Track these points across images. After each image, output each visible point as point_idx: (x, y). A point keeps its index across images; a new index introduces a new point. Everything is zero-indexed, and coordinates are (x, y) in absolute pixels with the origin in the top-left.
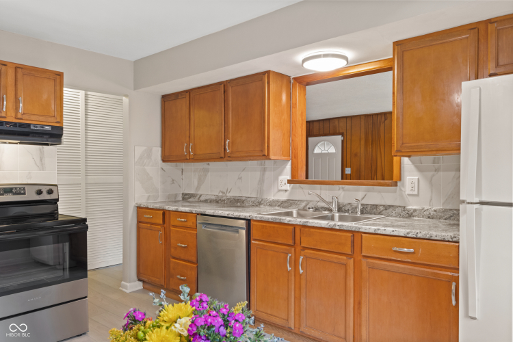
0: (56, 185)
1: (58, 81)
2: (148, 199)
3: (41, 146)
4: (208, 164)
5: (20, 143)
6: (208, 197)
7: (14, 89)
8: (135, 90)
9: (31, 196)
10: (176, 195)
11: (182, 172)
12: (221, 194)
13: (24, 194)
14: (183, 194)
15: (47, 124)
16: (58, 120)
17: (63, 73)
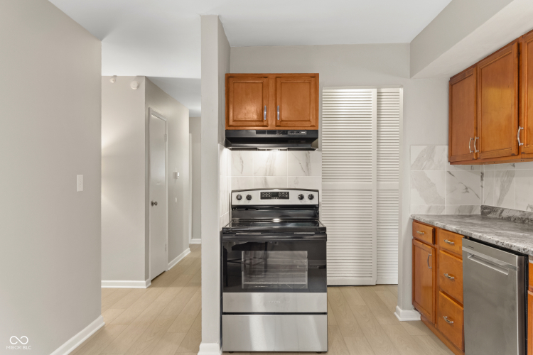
0: (317, 191)
1: (313, 83)
2: (429, 209)
3: (307, 152)
4: (514, 166)
5: (289, 149)
6: (511, 214)
7: (274, 98)
8: (411, 77)
9: (293, 200)
10: (471, 208)
11: (482, 177)
12: (529, 210)
13: (288, 198)
14: (482, 207)
15: (303, 129)
16: (313, 123)
17: (318, 74)
